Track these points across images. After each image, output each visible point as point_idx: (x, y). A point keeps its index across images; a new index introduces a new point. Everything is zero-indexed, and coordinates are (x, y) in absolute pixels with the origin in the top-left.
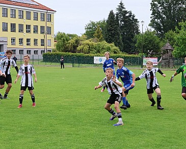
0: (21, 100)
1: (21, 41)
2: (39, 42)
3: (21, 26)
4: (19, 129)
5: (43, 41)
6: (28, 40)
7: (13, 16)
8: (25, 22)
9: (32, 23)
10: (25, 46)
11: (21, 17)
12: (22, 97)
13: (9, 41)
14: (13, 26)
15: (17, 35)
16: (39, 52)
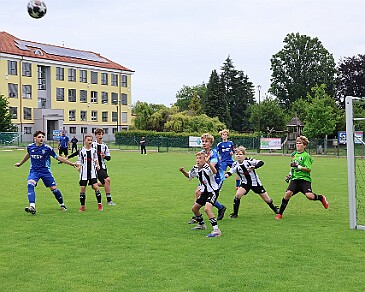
0: (83, 201)
1: (83, 115)
2: (110, 117)
3: (83, 93)
4: (81, 242)
5: (115, 114)
6: (94, 113)
7: (72, 78)
8: (89, 87)
9: (99, 88)
10: (89, 122)
11: (84, 79)
12: (84, 196)
13: (67, 116)
14: (72, 92)
15: (78, 106)
16: (110, 131)
